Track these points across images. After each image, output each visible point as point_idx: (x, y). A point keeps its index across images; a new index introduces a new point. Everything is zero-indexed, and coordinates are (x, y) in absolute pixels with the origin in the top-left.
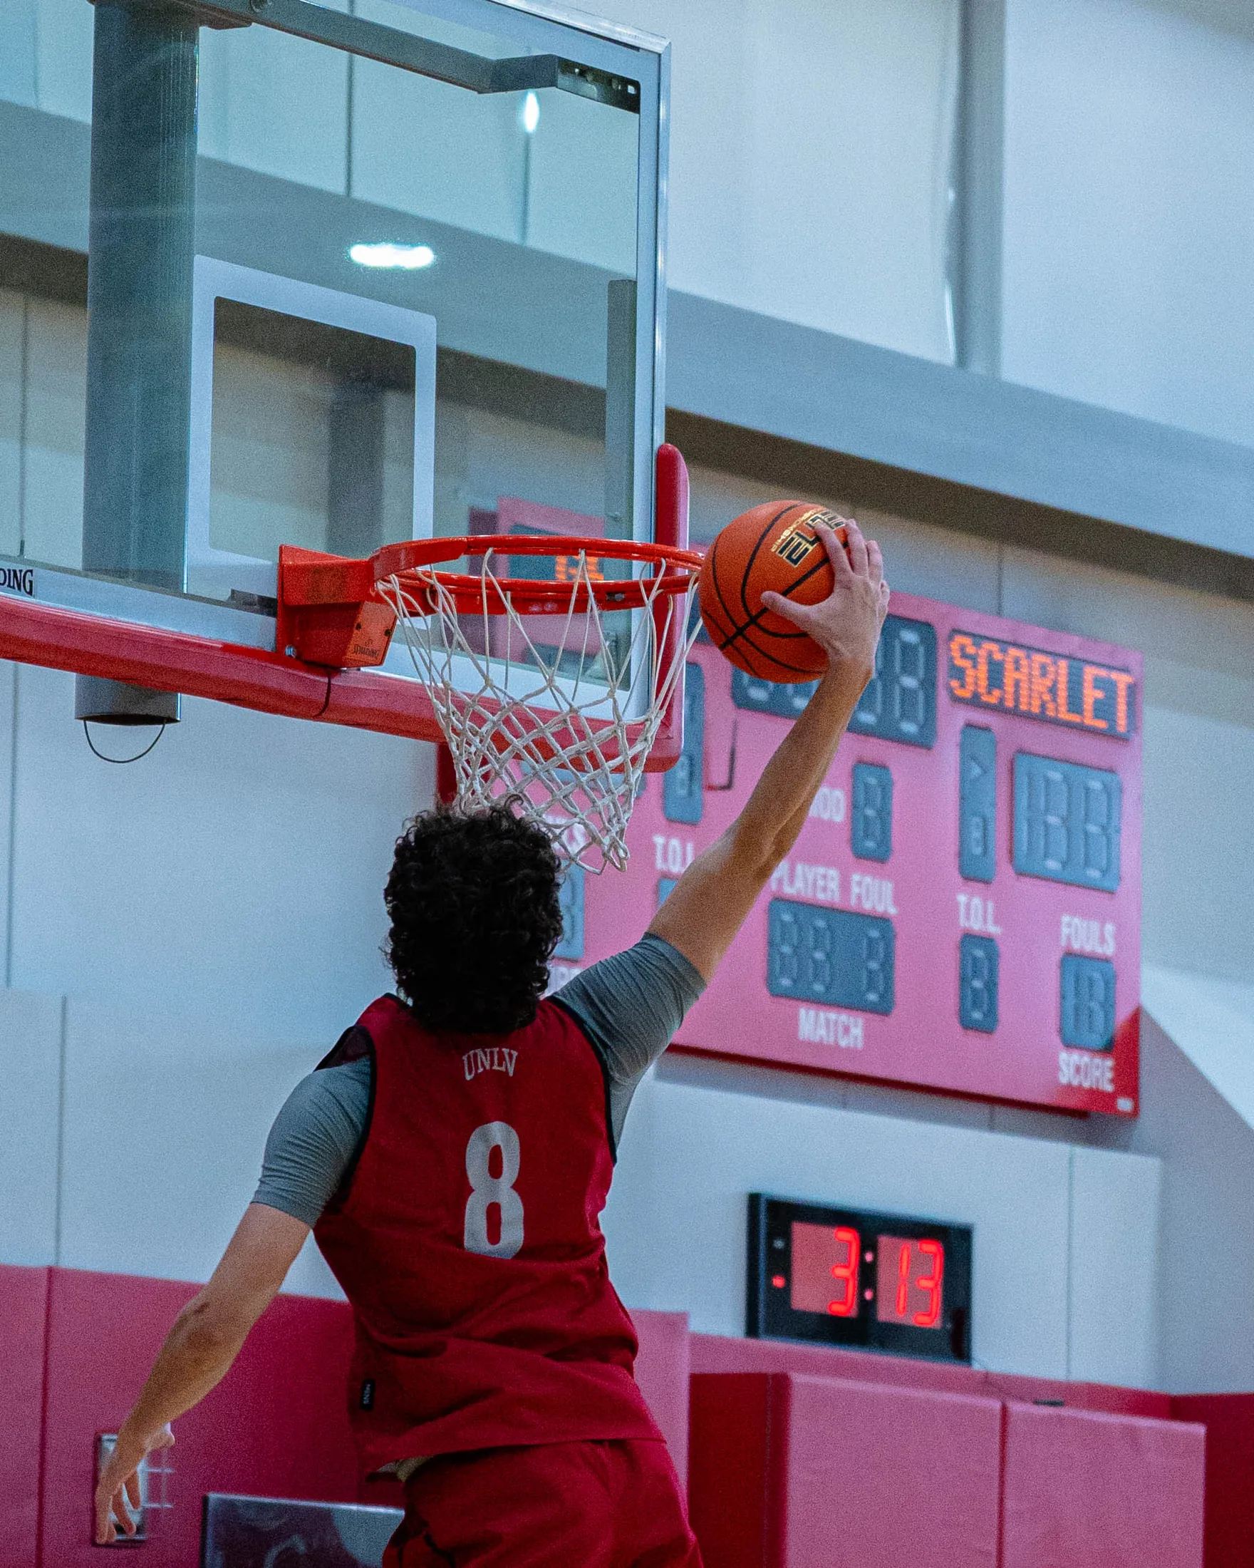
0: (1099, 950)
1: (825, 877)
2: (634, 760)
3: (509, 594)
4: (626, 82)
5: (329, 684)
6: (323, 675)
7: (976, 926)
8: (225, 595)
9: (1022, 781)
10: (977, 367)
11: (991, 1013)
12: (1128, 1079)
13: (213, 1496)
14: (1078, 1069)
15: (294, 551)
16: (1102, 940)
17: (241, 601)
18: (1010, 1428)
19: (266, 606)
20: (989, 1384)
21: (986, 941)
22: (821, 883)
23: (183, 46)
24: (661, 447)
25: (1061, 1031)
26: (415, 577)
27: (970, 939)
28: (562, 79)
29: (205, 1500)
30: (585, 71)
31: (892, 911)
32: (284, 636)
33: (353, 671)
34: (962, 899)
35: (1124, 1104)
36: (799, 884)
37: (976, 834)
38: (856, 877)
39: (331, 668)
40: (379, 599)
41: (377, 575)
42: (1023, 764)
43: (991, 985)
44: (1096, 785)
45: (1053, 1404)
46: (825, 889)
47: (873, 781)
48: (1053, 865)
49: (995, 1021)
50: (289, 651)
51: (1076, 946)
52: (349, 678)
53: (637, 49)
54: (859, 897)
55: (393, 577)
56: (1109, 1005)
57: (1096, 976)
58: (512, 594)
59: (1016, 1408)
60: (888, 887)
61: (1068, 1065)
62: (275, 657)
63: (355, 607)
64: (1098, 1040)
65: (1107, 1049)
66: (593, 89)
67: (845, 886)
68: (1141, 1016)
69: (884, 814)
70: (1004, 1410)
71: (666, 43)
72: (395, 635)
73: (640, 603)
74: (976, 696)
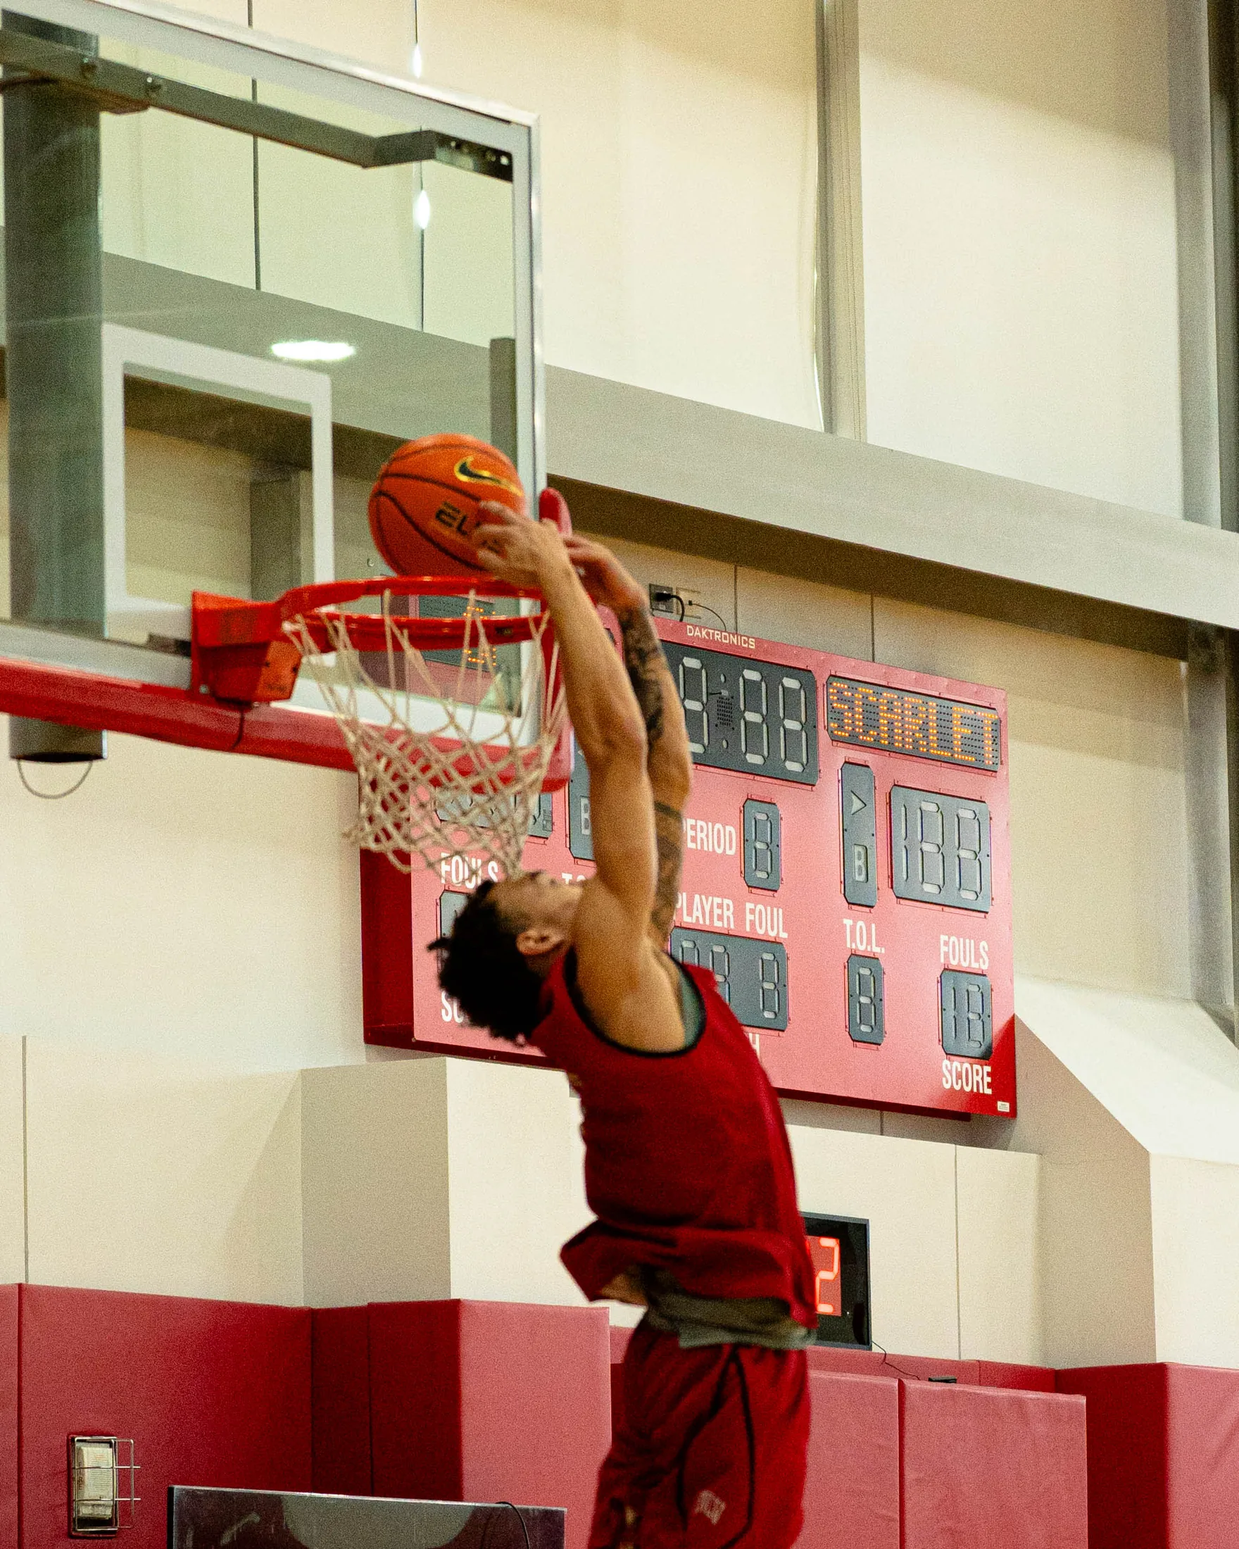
0: (975, 966)
1: (720, 906)
2: (531, 785)
3: (406, 632)
4: (499, 153)
5: (242, 720)
6: (234, 710)
7: (861, 948)
8: (142, 638)
9: (899, 812)
10: (845, 431)
11: (878, 1026)
12: (1005, 1082)
13: (176, 1487)
14: (959, 1076)
15: (205, 597)
16: (978, 957)
17: (157, 644)
18: (908, 1404)
19: (181, 648)
20: (887, 1364)
21: (870, 960)
22: (717, 911)
23: (86, 132)
24: (543, 493)
25: (942, 1041)
26: (318, 618)
27: (855, 958)
28: (440, 153)
29: (171, 1491)
30: (461, 145)
31: (784, 935)
32: (198, 676)
33: (263, 707)
34: (848, 922)
35: (1003, 1106)
36: (697, 913)
37: (859, 863)
38: (749, 906)
39: (244, 705)
40: (284, 639)
41: (283, 616)
42: (899, 797)
43: (877, 1001)
44: (967, 814)
45: (947, 1381)
46: (720, 918)
47: (761, 817)
48: (930, 889)
49: (882, 1033)
50: (203, 689)
51: (954, 963)
52: (259, 713)
53: (508, 122)
54: (752, 923)
55: (299, 617)
56: (985, 1016)
57: (974, 989)
58: (409, 632)
59: (911, 1385)
60: (779, 914)
61: (950, 1072)
62: (190, 695)
63: (264, 647)
64: (977, 1050)
65: (985, 1058)
66: (468, 161)
67: (739, 914)
68: (1016, 1025)
69: (773, 846)
70: (901, 1386)
71: (535, 116)
72: (301, 671)
73: (528, 636)
74: (853, 735)
